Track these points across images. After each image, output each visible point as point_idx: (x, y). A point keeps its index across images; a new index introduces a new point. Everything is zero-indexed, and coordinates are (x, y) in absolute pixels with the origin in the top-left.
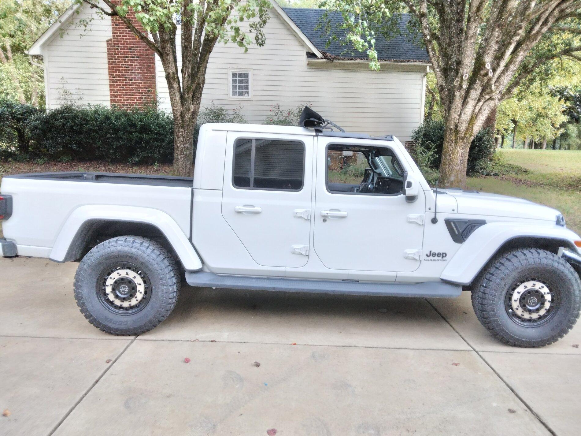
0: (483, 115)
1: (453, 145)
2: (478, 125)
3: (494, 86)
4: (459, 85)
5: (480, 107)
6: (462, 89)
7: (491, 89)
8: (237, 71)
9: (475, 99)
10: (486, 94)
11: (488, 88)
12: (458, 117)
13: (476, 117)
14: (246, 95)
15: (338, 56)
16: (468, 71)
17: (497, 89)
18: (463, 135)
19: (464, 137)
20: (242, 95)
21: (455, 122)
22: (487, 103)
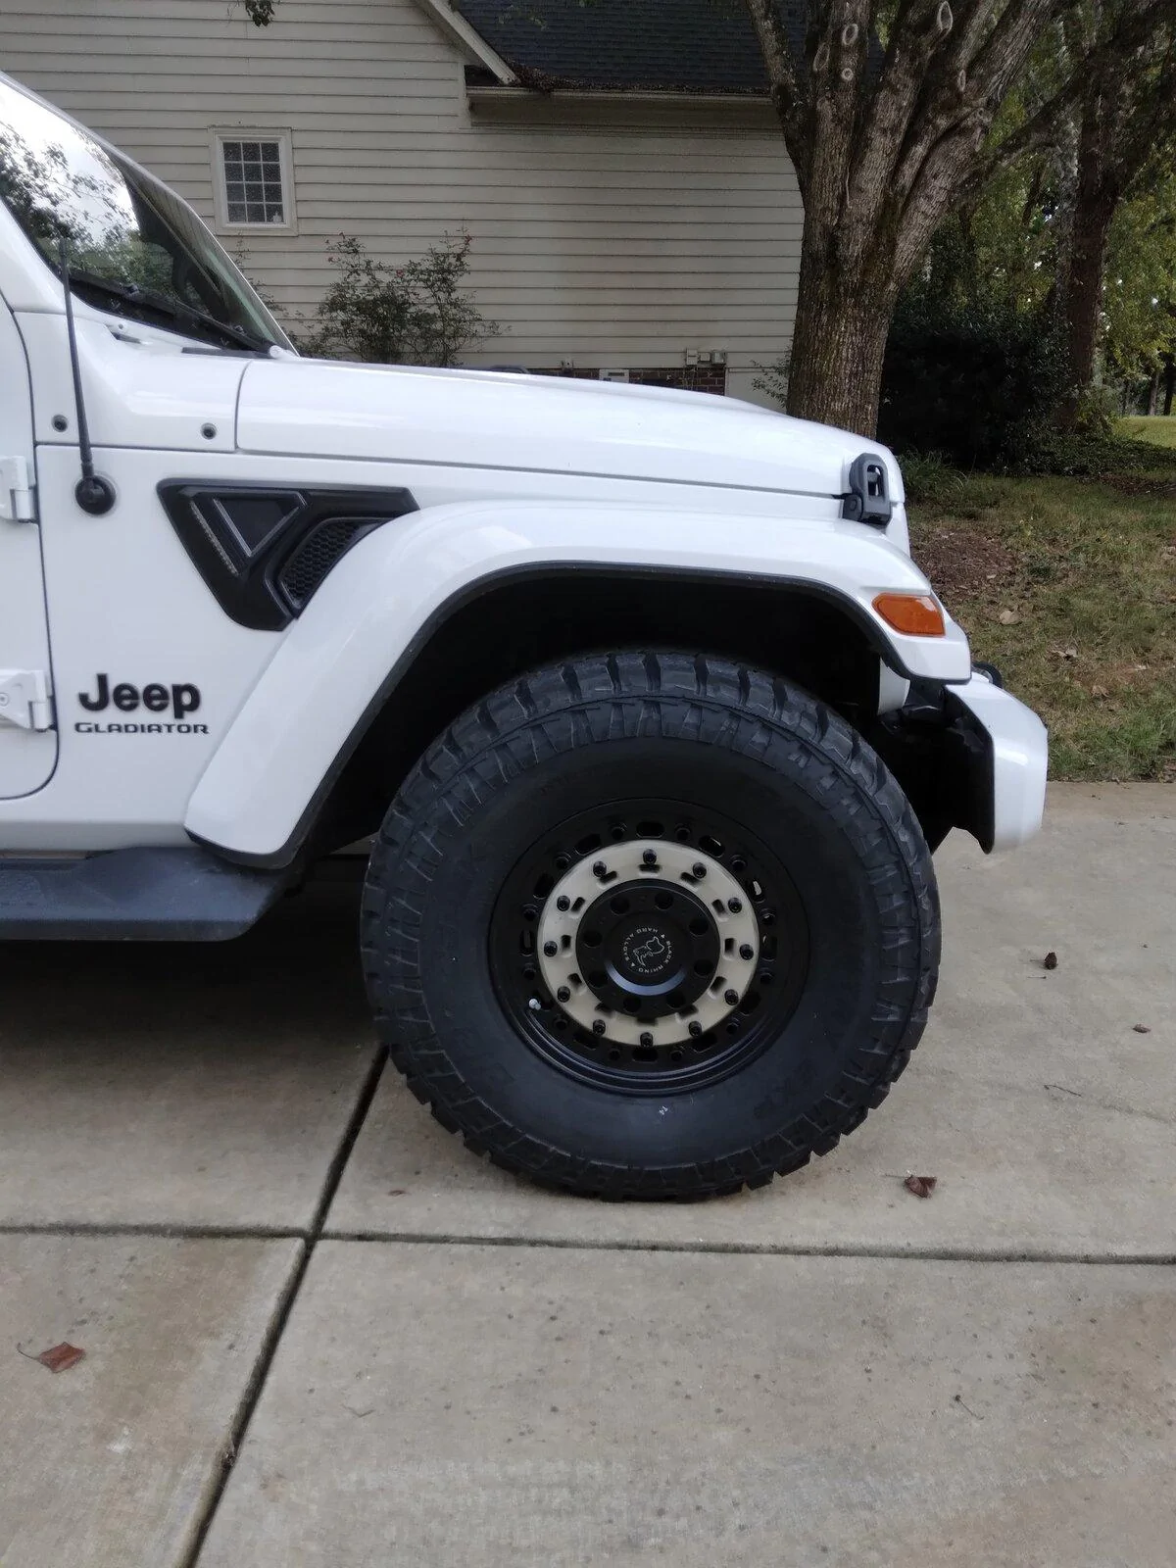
0: (929, 198)
1: (825, 319)
2: (911, 237)
3: (969, 77)
4: (830, 71)
5: (917, 165)
6: (842, 86)
7: (953, 87)
8: (242, 137)
9: (894, 130)
10: (937, 112)
11: (943, 87)
12: (835, 205)
13: (906, 205)
14: (276, 217)
15: (568, 77)
16: (859, 11)
17: (978, 94)
18: (856, 278)
19: (863, 284)
20: (262, 220)
21: (825, 227)
22: (942, 148)
